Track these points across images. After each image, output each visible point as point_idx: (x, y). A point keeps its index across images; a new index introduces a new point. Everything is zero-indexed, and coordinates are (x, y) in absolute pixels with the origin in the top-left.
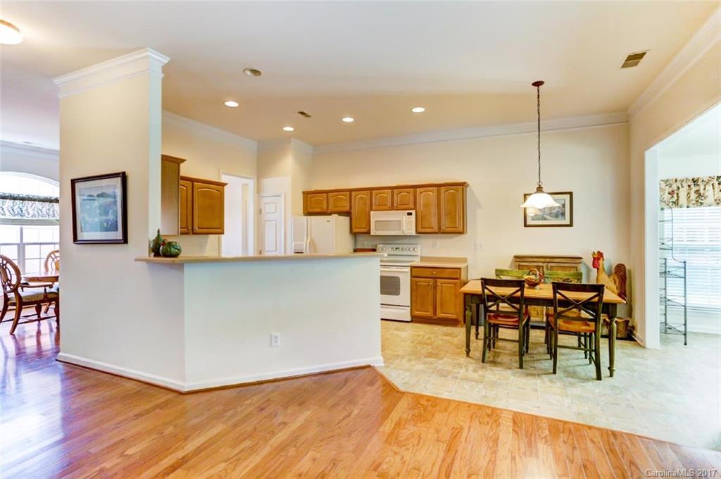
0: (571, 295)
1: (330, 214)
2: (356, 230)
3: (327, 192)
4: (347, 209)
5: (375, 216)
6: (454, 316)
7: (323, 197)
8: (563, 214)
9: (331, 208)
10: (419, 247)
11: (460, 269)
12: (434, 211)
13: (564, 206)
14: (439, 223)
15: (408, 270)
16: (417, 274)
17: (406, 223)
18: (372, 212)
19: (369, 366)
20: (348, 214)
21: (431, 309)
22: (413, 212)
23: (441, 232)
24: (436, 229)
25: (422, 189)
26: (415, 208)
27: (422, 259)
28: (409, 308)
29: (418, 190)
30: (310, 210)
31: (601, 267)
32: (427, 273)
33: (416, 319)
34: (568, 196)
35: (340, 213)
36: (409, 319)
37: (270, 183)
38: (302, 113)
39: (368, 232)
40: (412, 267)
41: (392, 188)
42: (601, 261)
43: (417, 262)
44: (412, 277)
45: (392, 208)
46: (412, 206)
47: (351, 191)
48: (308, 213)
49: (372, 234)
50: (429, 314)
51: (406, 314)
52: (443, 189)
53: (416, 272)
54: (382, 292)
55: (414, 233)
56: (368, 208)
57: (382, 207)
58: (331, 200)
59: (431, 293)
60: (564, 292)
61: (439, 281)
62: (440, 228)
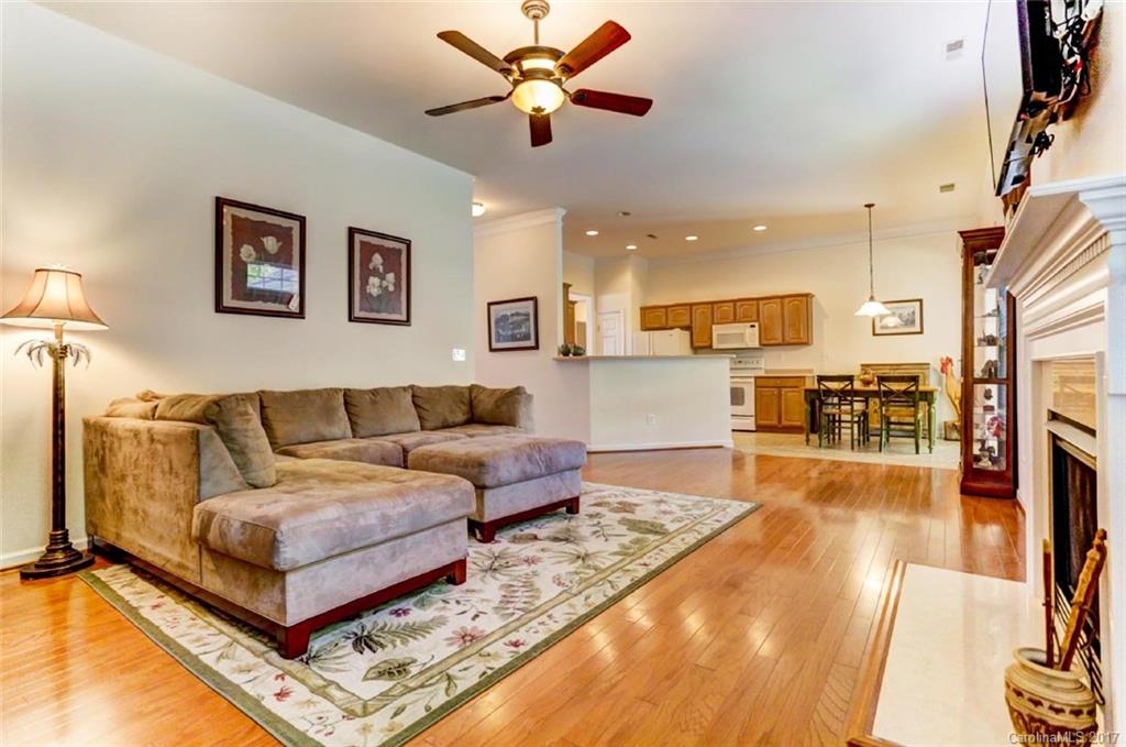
0: (895, 387)
1: (672, 328)
2: (696, 344)
3: (666, 307)
4: (687, 323)
5: (717, 330)
6: (799, 424)
7: (661, 312)
8: (913, 322)
9: (671, 323)
10: (763, 360)
11: (804, 377)
12: (778, 321)
13: (913, 313)
14: (783, 336)
15: (753, 380)
16: (760, 383)
17: (750, 335)
18: (714, 327)
19: (721, 447)
20: (688, 328)
21: (776, 417)
22: (756, 324)
23: (785, 344)
24: (780, 341)
25: (765, 302)
26: (758, 320)
27: (766, 371)
28: (753, 419)
29: (761, 303)
30: (648, 326)
31: (949, 372)
32: (772, 382)
33: (760, 429)
34: (918, 303)
35: (683, 328)
36: (754, 429)
37: (608, 300)
38: (650, 236)
39: (710, 346)
40: (756, 378)
41: (734, 301)
42: (949, 366)
43: (762, 374)
44: (757, 387)
45: (735, 321)
46: (755, 318)
47: (691, 305)
48: (645, 328)
49: (714, 347)
50: (774, 422)
51: (750, 424)
52: (787, 300)
53: (761, 382)
54: (733, 404)
55: (757, 345)
56: (709, 322)
57: (724, 321)
58: (671, 316)
59: (775, 401)
60: (887, 384)
61: (784, 390)
62: (783, 339)
